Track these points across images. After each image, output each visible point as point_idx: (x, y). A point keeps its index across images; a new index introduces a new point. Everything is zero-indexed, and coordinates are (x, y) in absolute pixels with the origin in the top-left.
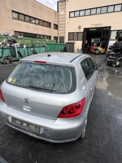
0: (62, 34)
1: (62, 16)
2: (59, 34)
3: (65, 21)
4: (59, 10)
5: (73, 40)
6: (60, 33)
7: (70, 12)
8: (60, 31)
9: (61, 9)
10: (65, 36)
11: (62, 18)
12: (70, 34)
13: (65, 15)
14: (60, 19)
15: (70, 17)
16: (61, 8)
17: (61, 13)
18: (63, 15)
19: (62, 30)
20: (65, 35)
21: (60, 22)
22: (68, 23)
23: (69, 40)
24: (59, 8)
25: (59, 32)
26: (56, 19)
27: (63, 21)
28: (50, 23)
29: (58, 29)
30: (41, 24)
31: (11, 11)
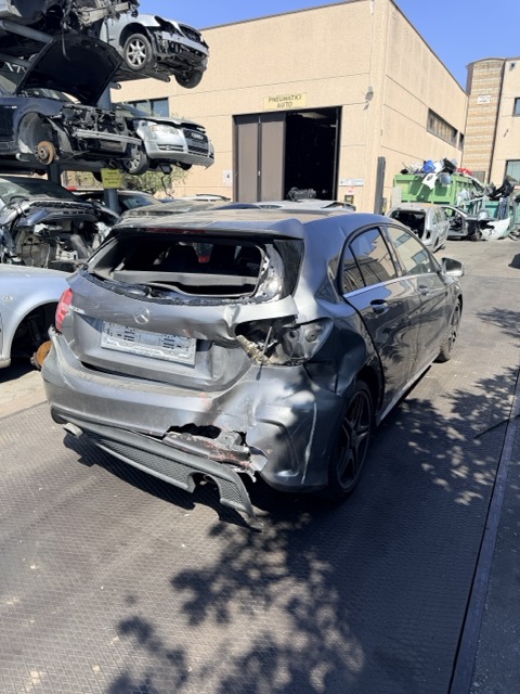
0: (479, 164)
1: (485, 109)
3: (496, 123)
4: (473, 90)
6: (468, 162)
7: (516, 99)
8: (469, 153)
9: (483, 87)
10: (488, 170)
11: (482, 115)
12: (510, 163)
13: (499, 105)
14: (474, 116)
15: (514, 114)
16: (481, 84)
17: (479, 99)
18: (487, 105)
19: (477, 152)
20: (489, 166)
21: (473, 125)
22: (507, 130)
25: (466, 157)
27: (484, 124)
28: (456, 131)
29: (465, 147)
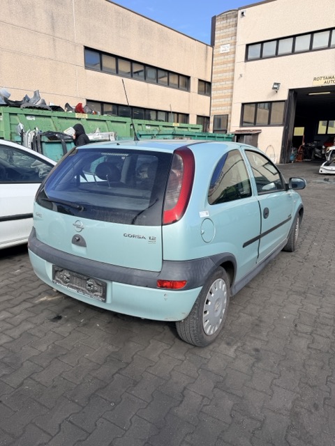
0: (223, 108)
1: (226, 57)
2: (212, 109)
3: (233, 70)
4: (216, 41)
5: (255, 124)
6: (216, 106)
7: (248, 46)
8: (216, 98)
9: (223, 37)
10: (231, 113)
11: (224, 63)
12: (245, 106)
13: (234, 53)
14: (218, 64)
15: (247, 59)
16: (222, 35)
17: (222, 49)
18: (227, 54)
19: (222, 97)
20: (231, 109)
21: (217, 73)
22: (241, 76)
23: (244, 124)
24: (217, 34)
25: (214, 102)
26: (206, 66)
27: (226, 71)
28: (188, 78)
29: (212, 92)
30: (163, 82)
31: (83, 48)
